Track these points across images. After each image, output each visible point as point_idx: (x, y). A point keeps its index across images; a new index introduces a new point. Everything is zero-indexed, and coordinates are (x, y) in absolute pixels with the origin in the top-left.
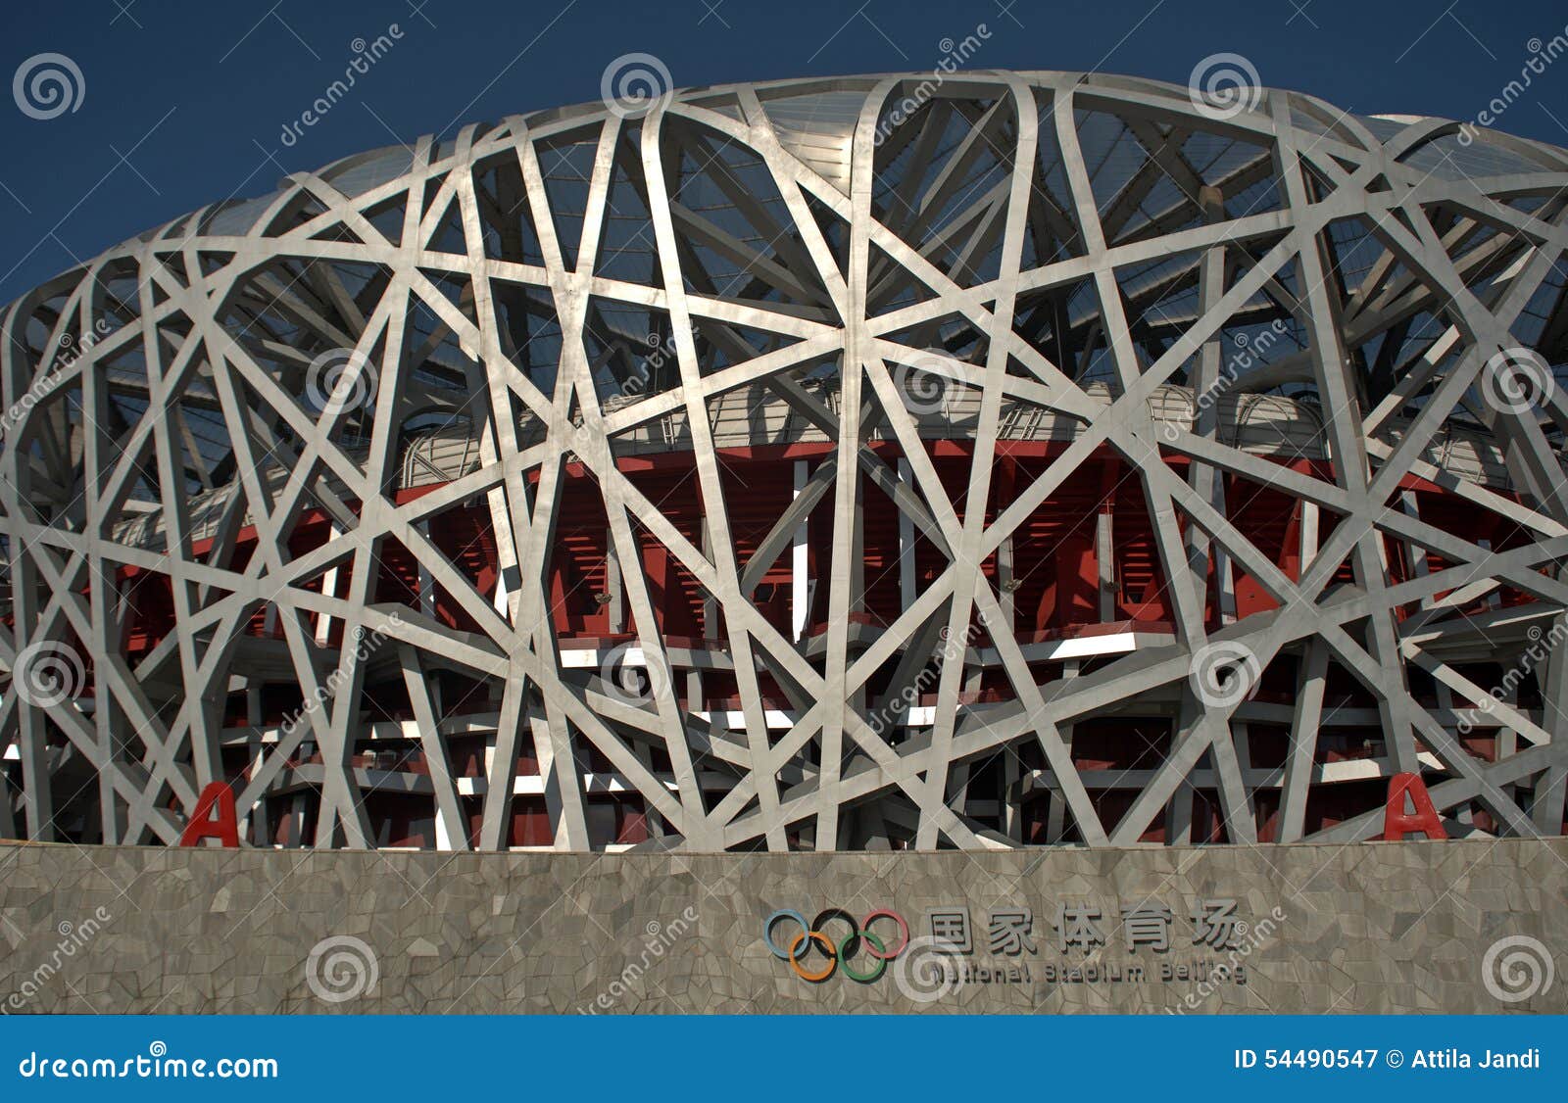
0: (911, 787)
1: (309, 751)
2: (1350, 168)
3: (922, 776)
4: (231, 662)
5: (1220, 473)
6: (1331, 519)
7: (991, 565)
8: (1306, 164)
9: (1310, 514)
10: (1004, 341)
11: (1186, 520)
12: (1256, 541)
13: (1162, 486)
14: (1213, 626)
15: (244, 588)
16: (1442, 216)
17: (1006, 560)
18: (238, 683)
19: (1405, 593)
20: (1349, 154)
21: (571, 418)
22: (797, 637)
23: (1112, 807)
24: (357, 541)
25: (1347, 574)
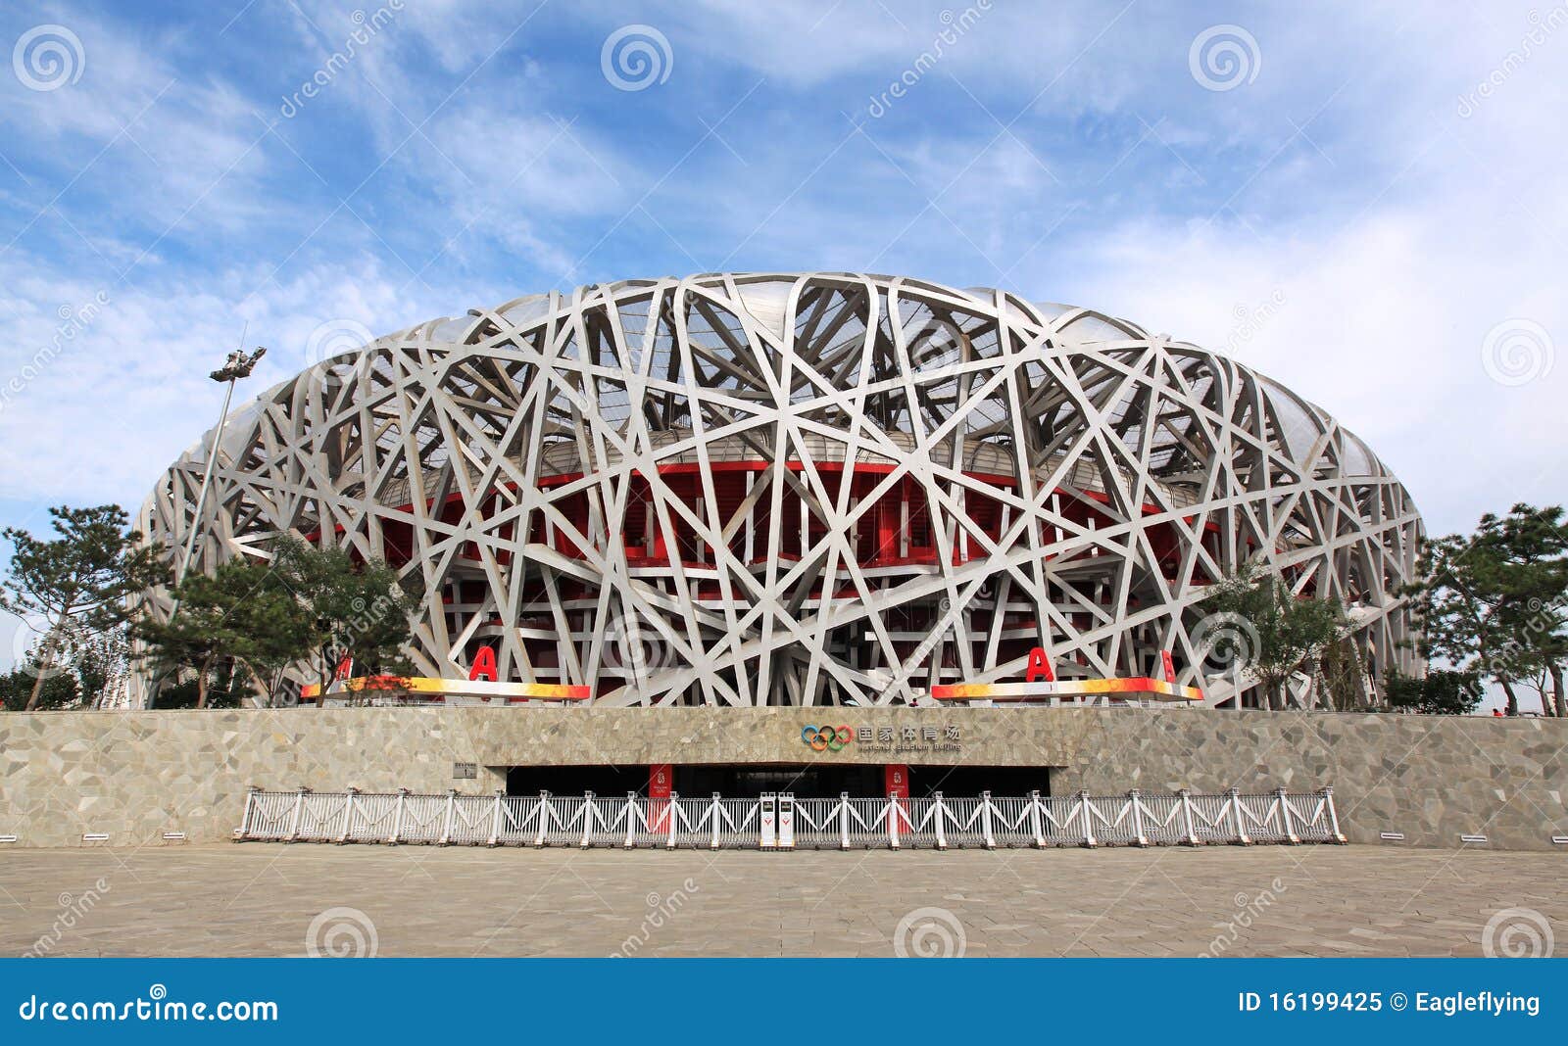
0: (807, 643)
1: (495, 618)
2: (1034, 336)
3: (813, 637)
4: (452, 571)
5: (963, 489)
6: (1016, 513)
7: (847, 533)
8: (1012, 333)
9: (1006, 509)
10: (859, 419)
11: (944, 512)
12: (981, 526)
13: (934, 494)
14: (957, 560)
15: (457, 534)
16: (1077, 361)
17: (854, 532)
18: (449, 581)
19: (1051, 549)
20: (1034, 328)
21: (635, 451)
22: (747, 564)
23: (904, 650)
24: (522, 512)
25: (1022, 540)
